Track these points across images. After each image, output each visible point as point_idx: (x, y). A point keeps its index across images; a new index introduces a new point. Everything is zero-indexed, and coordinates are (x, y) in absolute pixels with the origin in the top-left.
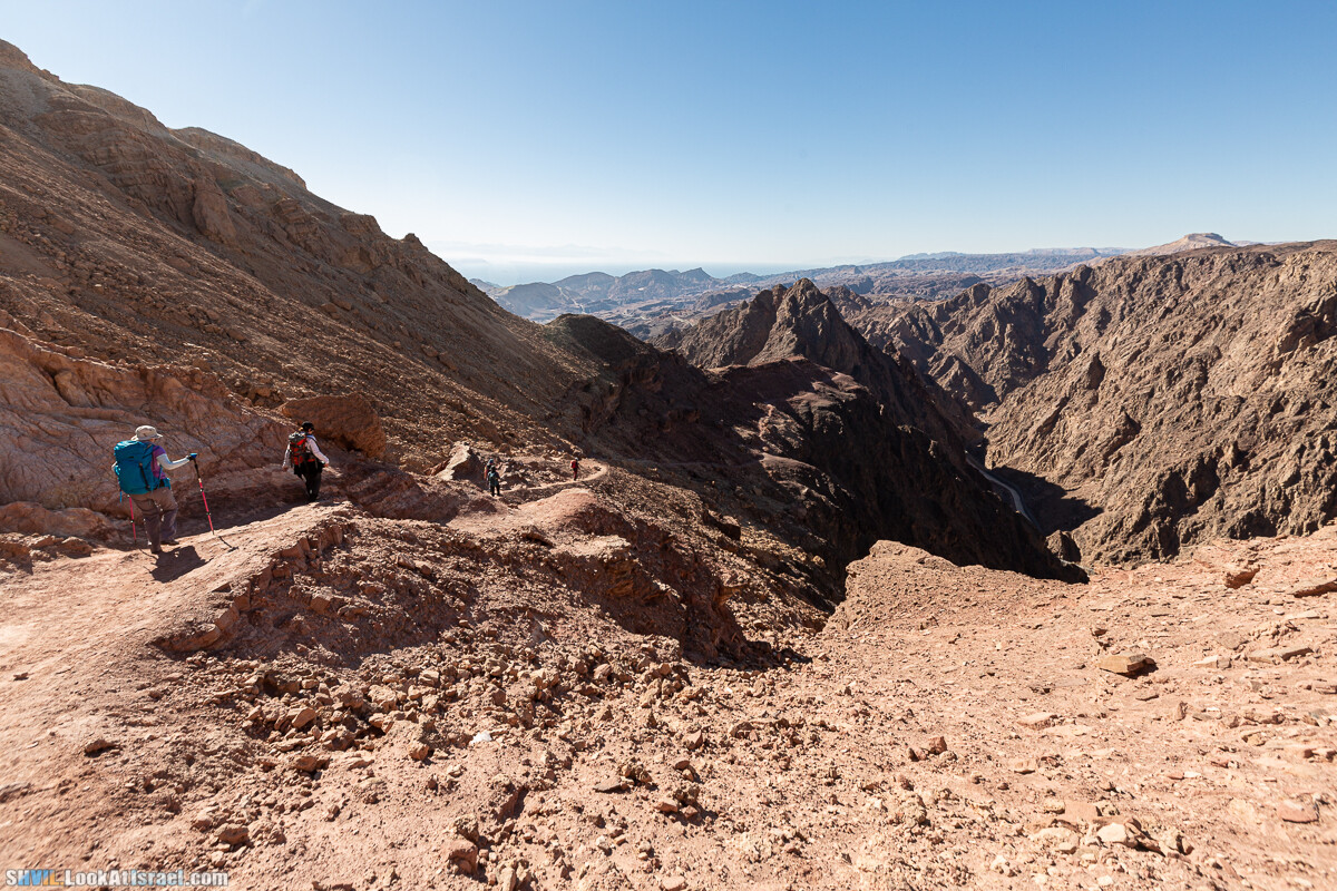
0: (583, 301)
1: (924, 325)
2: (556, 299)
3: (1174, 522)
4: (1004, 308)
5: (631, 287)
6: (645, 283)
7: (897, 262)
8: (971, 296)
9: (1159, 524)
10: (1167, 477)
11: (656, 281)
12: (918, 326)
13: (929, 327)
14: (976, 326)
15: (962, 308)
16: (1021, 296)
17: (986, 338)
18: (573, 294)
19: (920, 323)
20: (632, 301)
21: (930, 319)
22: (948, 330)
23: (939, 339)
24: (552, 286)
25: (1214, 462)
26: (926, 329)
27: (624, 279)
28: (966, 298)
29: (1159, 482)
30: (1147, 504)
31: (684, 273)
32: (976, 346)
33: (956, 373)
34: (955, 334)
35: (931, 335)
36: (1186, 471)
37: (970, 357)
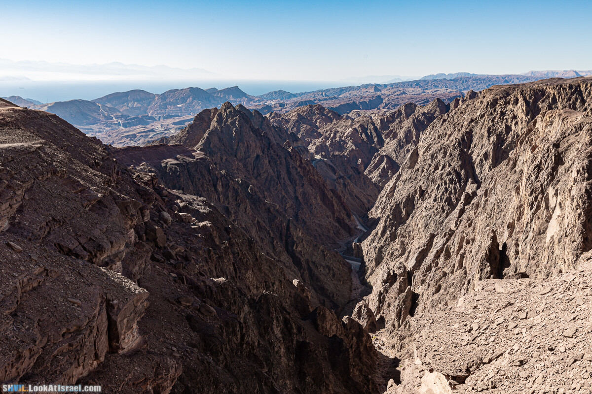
0: (122, 117)
1: (371, 133)
2: (95, 115)
3: (396, 229)
4: (420, 120)
5: (170, 104)
6: (184, 100)
7: (414, 81)
8: (403, 112)
9: (390, 231)
10: (394, 206)
11: (194, 99)
12: (367, 134)
13: (374, 135)
14: (401, 134)
15: (397, 120)
16: (433, 112)
17: (408, 142)
18: (113, 110)
19: (368, 131)
20: (170, 117)
21: (375, 128)
22: (387, 136)
23: (381, 143)
24: (93, 103)
25: (413, 197)
26: (372, 136)
27: (164, 96)
28: (400, 113)
29: (391, 209)
30: (386, 222)
31: (221, 91)
32: (401, 147)
33: (384, 167)
34: (391, 140)
35: (376, 140)
36: (402, 202)
37: (397, 156)
